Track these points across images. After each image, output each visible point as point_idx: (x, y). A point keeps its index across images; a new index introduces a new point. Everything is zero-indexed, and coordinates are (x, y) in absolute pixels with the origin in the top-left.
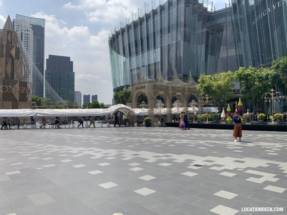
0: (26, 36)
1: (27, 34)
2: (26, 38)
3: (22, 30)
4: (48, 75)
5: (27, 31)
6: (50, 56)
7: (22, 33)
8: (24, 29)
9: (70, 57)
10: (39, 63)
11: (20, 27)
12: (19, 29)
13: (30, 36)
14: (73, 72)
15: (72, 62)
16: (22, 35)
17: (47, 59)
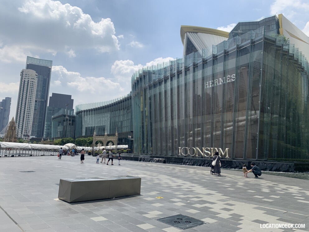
0: (32, 83)
1: (33, 82)
2: (31, 85)
3: (29, 78)
4: (50, 111)
5: (33, 79)
6: (53, 93)
7: (28, 80)
8: (30, 77)
9: (71, 96)
10: (43, 100)
11: (28, 75)
12: (27, 78)
13: (35, 83)
14: (73, 109)
15: (73, 100)
16: (28, 83)
17: (50, 97)
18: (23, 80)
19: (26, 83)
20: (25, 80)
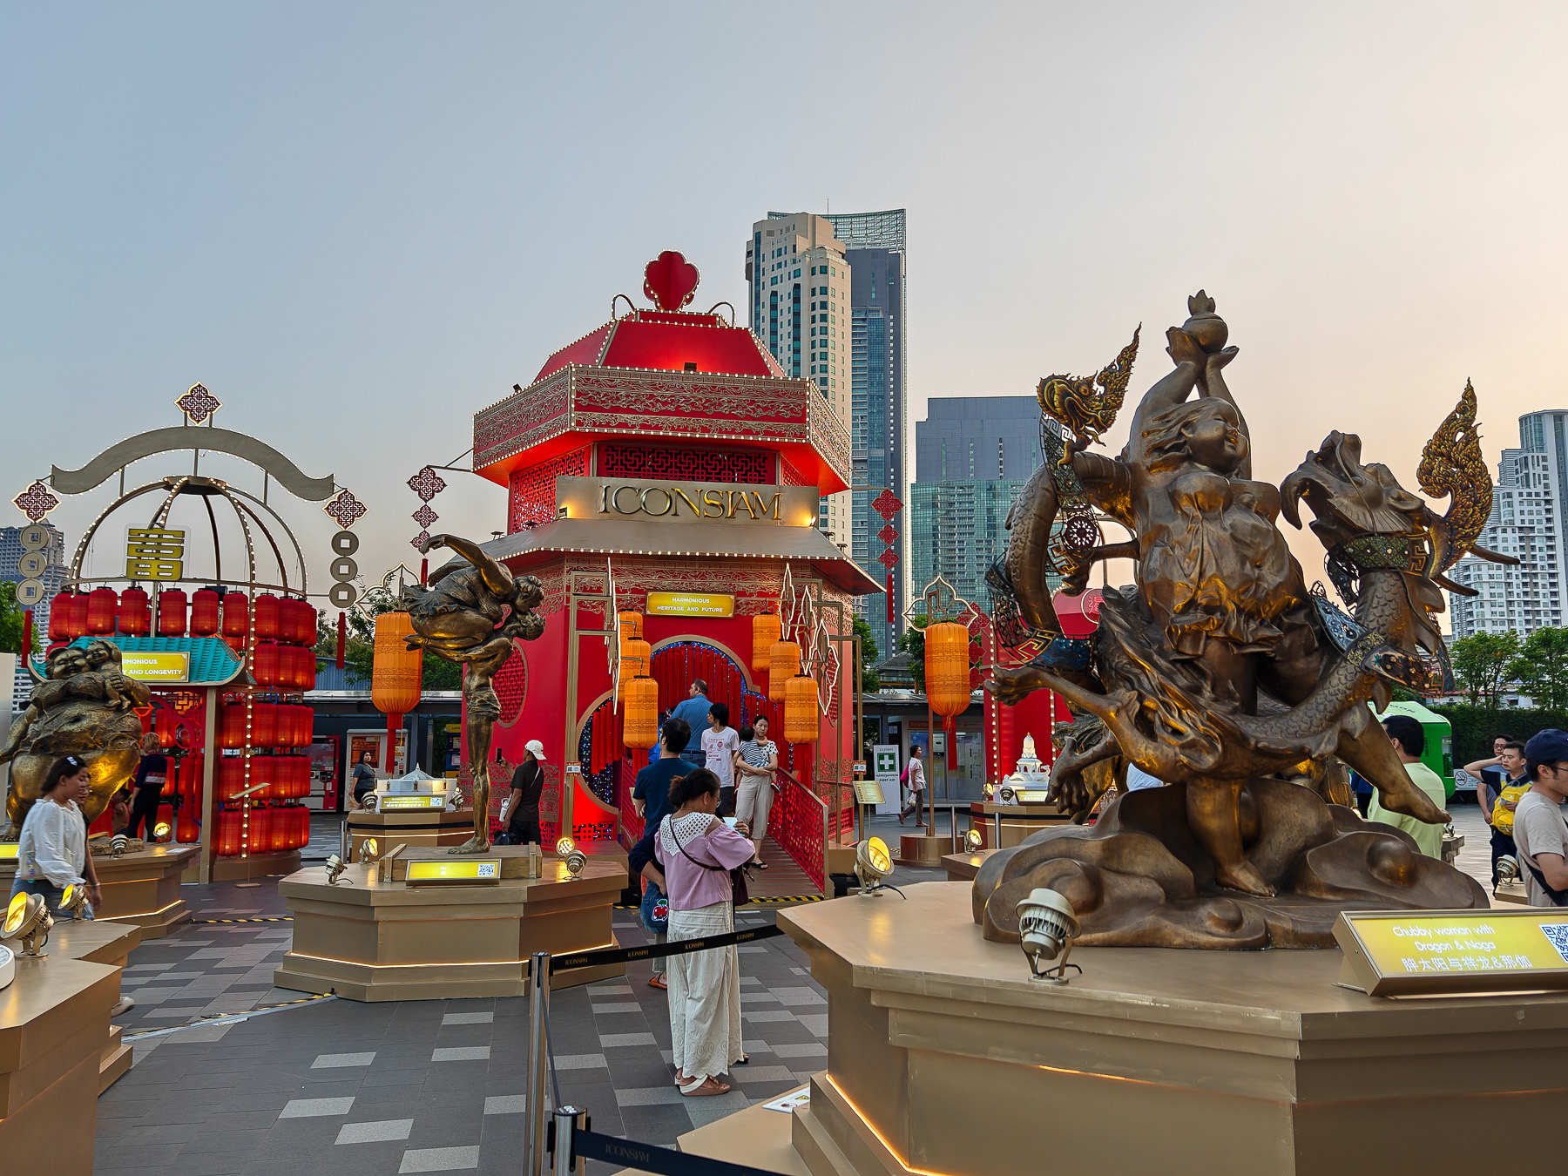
0: (818, 298)
2: (818, 312)
3: (797, 274)
4: (928, 513)
5: (824, 270)
6: (933, 403)
7: (797, 287)
12: (785, 272)
16: (797, 300)
17: (918, 425)
18: (765, 297)
19: (785, 304)
20: (774, 288)
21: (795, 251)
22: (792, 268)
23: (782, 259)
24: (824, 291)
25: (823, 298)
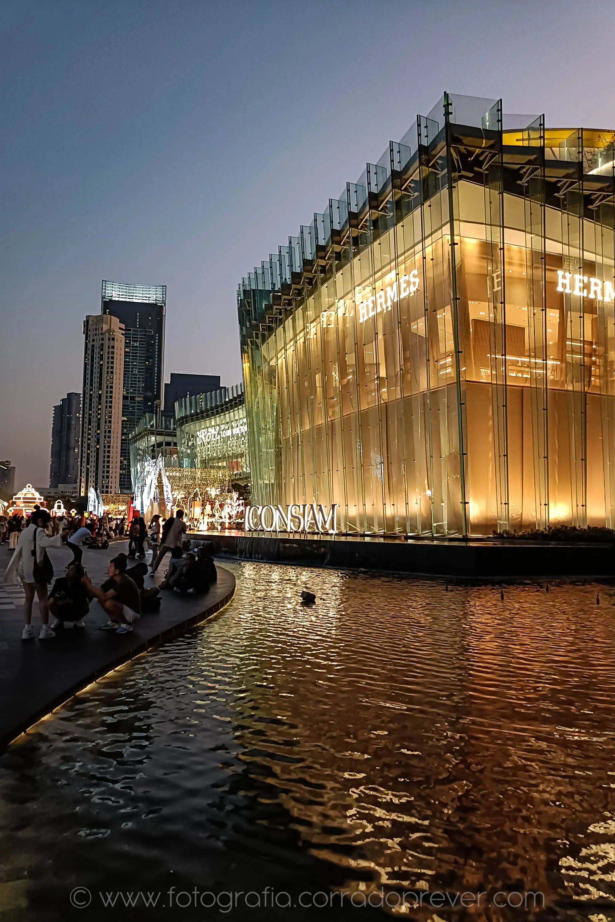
2: (111, 355)
3: (103, 339)
5: (113, 339)
6: (172, 375)
7: (102, 344)
8: (106, 337)
11: (100, 331)
12: (98, 338)
13: (118, 351)
15: (225, 388)
16: (102, 350)
17: (166, 385)
18: (90, 346)
19: (97, 350)
20: (93, 344)
21: (102, 330)
22: (101, 337)
23: (97, 332)
24: (113, 347)
25: (112, 350)
